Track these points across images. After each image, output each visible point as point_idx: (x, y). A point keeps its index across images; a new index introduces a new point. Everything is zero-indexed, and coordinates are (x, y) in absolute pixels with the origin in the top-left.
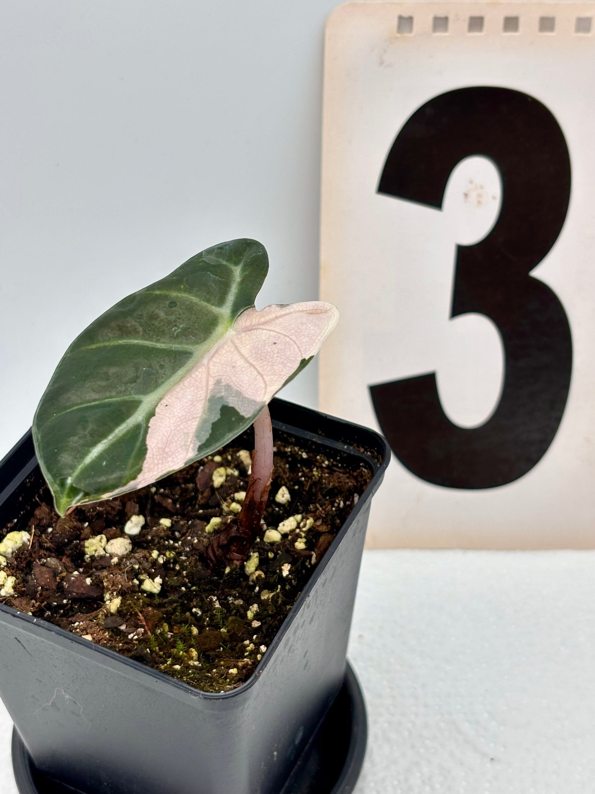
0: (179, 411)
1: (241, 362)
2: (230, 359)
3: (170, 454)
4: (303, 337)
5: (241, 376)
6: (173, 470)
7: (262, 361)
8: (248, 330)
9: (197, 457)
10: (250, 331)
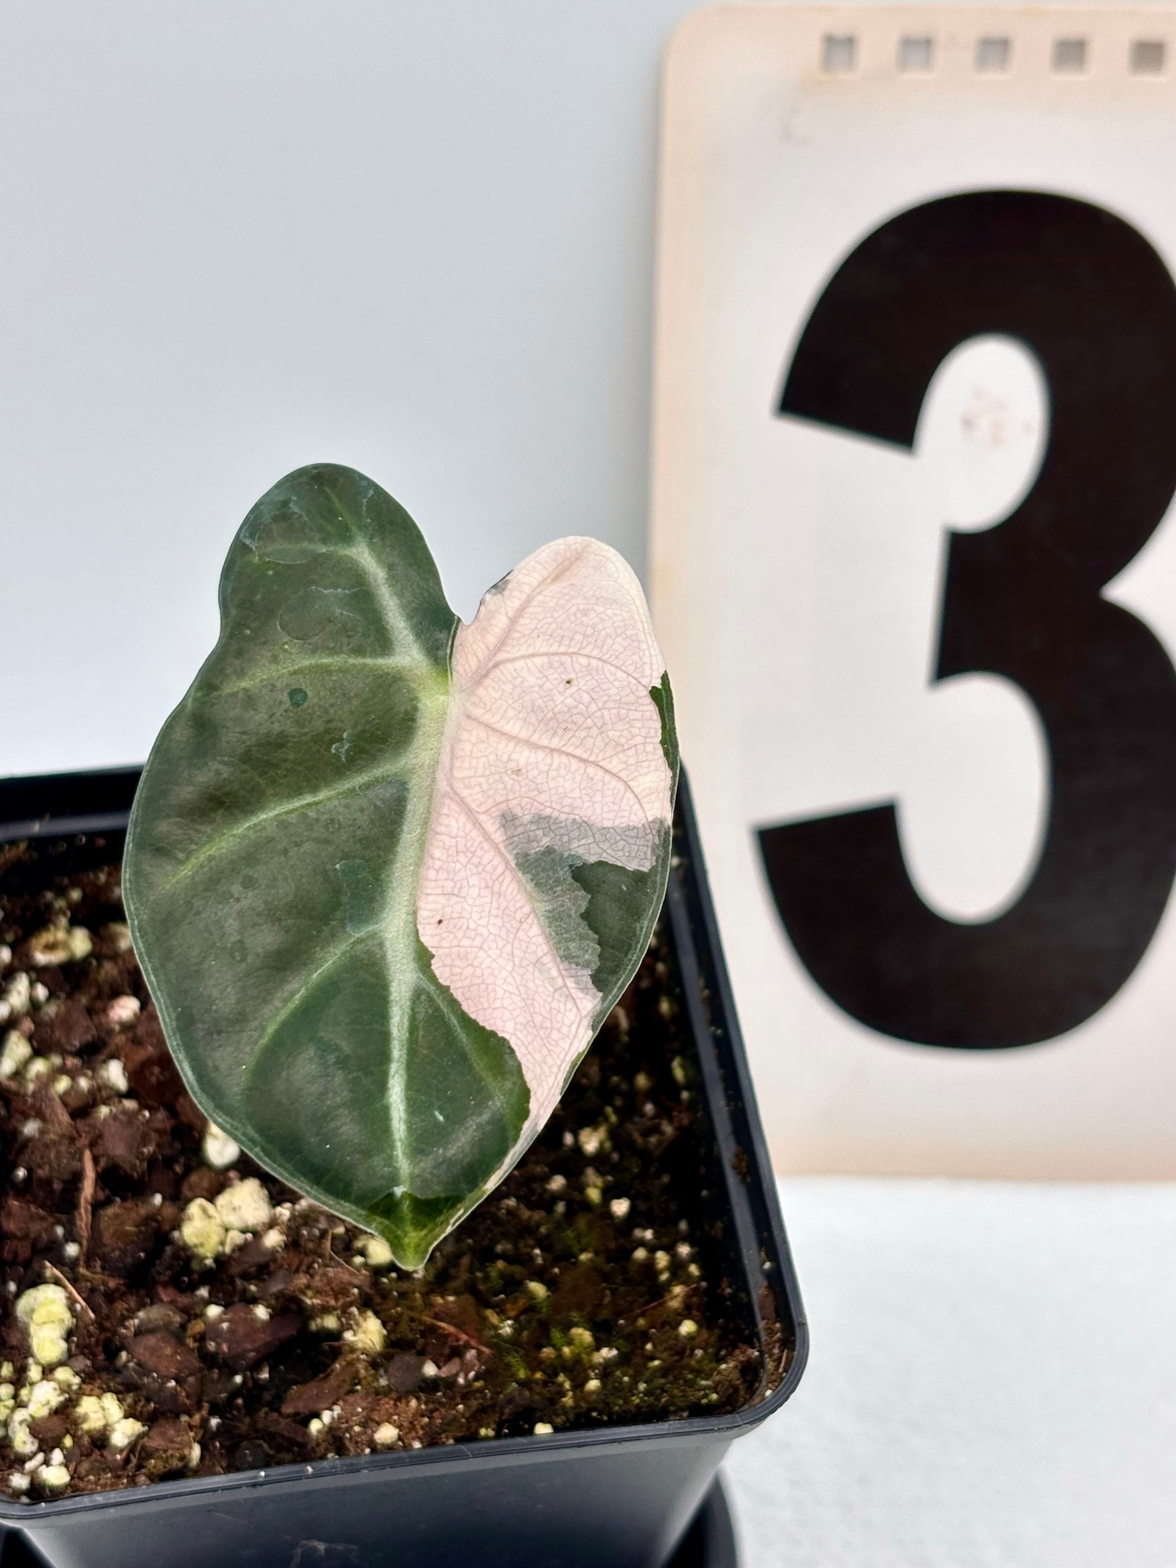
0: (483, 922)
1: (523, 756)
2: (492, 758)
3: (548, 1024)
4: (610, 641)
5: (552, 784)
6: (579, 1055)
7: (570, 734)
8: (481, 676)
9: (606, 1004)
10: (486, 676)
